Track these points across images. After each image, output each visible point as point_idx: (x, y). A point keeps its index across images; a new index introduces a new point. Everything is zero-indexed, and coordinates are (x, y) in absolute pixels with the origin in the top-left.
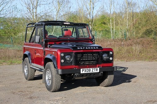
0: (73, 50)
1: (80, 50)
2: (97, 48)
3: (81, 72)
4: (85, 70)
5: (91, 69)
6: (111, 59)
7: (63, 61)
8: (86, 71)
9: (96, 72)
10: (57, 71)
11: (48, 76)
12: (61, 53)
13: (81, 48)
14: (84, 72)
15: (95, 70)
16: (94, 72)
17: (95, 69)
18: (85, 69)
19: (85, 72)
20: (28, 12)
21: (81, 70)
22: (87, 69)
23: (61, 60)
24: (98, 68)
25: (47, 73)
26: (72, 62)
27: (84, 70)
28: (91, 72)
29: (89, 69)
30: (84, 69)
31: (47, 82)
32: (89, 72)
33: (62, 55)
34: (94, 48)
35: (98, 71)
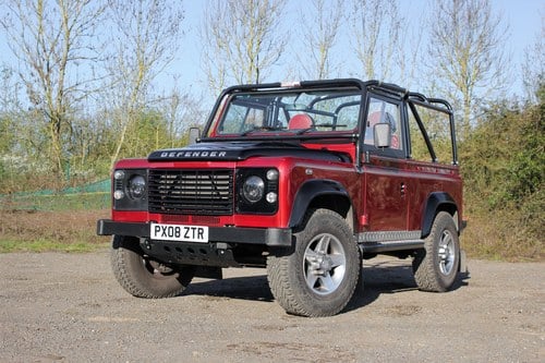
3: (153, 237)
4: (164, 230)
5: (182, 227)
8: (167, 231)
9: (196, 240)
14: (159, 237)
15: (196, 231)
16: (191, 240)
17: (194, 229)
18: (164, 226)
19: (164, 238)
21: (153, 226)
22: (168, 226)
24: (206, 229)
27: (162, 231)
28: (182, 239)
29: (174, 226)
32: (174, 238)
35: (205, 239)
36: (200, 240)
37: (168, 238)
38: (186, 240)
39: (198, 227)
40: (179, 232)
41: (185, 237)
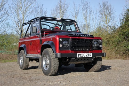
0: (70, 36)
1: (76, 36)
2: (89, 36)
3: (78, 57)
4: (81, 55)
6: (101, 46)
7: (61, 46)
8: (82, 55)
9: (89, 57)
10: (56, 55)
11: (46, 61)
12: (60, 38)
14: (80, 57)
15: (89, 55)
16: (88, 57)
17: (89, 54)
18: (81, 54)
19: (81, 57)
20: (17, 27)
21: (78, 54)
22: (82, 54)
23: (60, 44)
24: (92, 54)
25: (44, 59)
26: (69, 47)
27: (80, 55)
28: (86, 57)
29: (84, 54)
30: (80, 54)
31: (44, 67)
32: (84, 57)
33: (61, 40)
34: (87, 36)
35: (91, 56)
36: (90, 57)
37: (82, 57)
38: (87, 57)
39: (90, 53)
40: (85, 55)
41: (86, 56)
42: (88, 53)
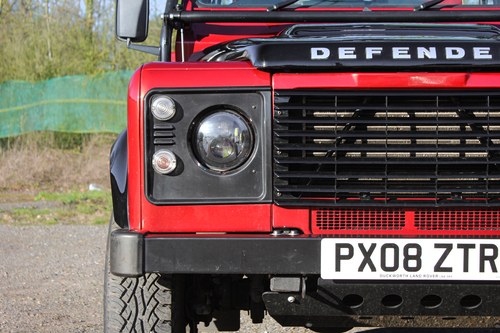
0: (270, 71)
1: (335, 66)
3: (328, 272)
4: (367, 254)
5: (427, 245)
8: (376, 257)
9: (474, 274)
13: (345, 54)
14: (350, 271)
15: (474, 254)
16: (458, 274)
17: (466, 248)
18: (367, 243)
19: (367, 274)
21: (328, 246)
22: (380, 242)
27: (359, 257)
28: (427, 272)
29: (401, 243)
30: (354, 242)
32: (401, 274)
36: (489, 276)
37: (380, 275)
39: (478, 242)
40: (418, 258)
41: (438, 268)
42: (455, 242)
